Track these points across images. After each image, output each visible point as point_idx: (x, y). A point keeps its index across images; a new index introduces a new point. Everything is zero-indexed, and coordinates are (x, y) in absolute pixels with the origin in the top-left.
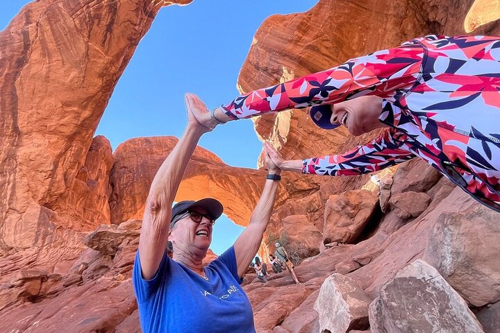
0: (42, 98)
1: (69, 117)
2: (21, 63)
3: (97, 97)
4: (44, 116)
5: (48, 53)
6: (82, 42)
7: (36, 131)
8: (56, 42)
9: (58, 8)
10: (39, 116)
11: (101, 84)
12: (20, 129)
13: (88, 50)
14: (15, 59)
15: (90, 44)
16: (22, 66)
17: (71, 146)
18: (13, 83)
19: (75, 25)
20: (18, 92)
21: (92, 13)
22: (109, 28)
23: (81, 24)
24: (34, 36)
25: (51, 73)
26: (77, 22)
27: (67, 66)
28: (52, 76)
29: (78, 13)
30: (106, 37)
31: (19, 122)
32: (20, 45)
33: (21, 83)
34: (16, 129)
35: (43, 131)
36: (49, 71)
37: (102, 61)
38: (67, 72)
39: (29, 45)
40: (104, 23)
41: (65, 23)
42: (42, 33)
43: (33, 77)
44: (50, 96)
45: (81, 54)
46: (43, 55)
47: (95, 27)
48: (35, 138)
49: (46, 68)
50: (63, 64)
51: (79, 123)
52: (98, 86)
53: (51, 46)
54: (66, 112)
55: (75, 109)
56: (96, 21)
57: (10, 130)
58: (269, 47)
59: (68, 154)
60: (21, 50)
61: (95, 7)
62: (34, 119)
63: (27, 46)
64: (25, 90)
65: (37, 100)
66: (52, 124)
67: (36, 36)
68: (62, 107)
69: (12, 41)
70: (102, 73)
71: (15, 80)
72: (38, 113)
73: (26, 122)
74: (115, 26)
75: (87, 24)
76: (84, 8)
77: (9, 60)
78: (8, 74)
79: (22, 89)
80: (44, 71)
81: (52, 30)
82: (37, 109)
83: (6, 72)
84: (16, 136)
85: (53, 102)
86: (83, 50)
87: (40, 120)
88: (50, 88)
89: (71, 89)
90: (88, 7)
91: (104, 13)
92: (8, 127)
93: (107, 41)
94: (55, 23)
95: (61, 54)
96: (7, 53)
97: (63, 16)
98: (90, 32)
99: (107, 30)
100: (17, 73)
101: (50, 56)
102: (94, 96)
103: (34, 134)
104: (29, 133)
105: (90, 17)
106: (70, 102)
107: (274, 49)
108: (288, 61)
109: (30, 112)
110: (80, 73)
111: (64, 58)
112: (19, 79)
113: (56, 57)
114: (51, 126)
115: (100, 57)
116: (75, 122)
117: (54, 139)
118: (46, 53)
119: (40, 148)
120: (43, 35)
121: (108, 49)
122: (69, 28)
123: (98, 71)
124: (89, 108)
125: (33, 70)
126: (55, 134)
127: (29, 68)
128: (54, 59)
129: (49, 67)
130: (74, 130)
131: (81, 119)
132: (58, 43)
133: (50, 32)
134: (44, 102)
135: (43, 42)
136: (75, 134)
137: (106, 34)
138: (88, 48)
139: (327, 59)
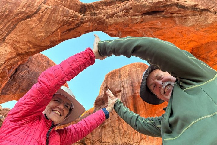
0: (23, 34)
1: (26, 47)
2: (28, 17)
3: (42, 47)
4: (18, 41)
5: (41, 21)
6: (56, 27)
7: (10, 44)
8: (47, 20)
9: (60, 9)
10: (16, 40)
11: (48, 44)
12: (5, 40)
13: (56, 31)
14: (27, 15)
15: (58, 30)
16: (28, 18)
17: (16, 57)
18: (19, 22)
19: (59, 20)
20: (17, 26)
21: (69, 21)
22: (70, 30)
23: (62, 21)
24: (42, 11)
25: (35, 28)
26: (61, 20)
27: (43, 30)
28: (34, 30)
29: (64, 17)
30: (66, 31)
31: (8, 37)
32: (34, 11)
33: (21, 24)
34: (4, 38)
35: (12, 46)
36: (35, 27)
37: (57, 38)
38: (41, 32)
39: (37, 13)
40: (70, 27)
41: (56, 16)
42: (46, 13)
43: (28, 25)
44: (27, 35)
45: (52, 30)
46: (38, 20)
47: (65, 26)
48: (7, 46)
49: (35, 25)
50: (42, 28)
51: (27, 51)
52: (47, 44)
53: (44, 20)
54: (26, 44)
55: (31, 46)
56: (68, 25)
57: (2, 38)
58: (131, 76)
59: (13, 60)
60: (33, 13)
61: (72, 20)
62: (13, 39)
63: (36, 13)
64: (21, 27)
65: (21, 34)
66: (18, 45)
67: (42, 12)
68: (27, 42)
69: (33, 7)
70: (53, 42)
71: (20, 21)
72: (17, 38)
73: (10, 39)
74: (73, 30)
75: (64, 23)
76: (68, 18)
77: (25, 14)
78: (20, 18)
79: (20, 26)
80: (33, 26)
81: (50, 15)
82: (18, 37)
83: (20, 17)
84: (2, 41)
85: (26, 38)
86: (54, 30)
87: (15, 41)
88: (29, 33)
89: (36, 39)
90: (70, 18)
91: (73, 24)
92: (2, 35)
93: (65, 33)
94: (53, 13)
95: (45, 25)
96: (27, 10)
97: (58, 13)
98: (62, 26)
99: (69, 30)
100: (23, 20)
101: (40, 22)
102: (41, 46)
103: (8, 45)
104: (7, 43)
105: (67, 22)
106: (32, 42)
107: (132, 78)
108: (131, 89)
109: (15, 36)
110: (45, 36)
111: (45, 27)
112: (22, 22)
113: (42, 24)
114: (16, 46)
115: (57, 36)
116: (26, 50)
117: (13, 51)
118: (40, 20)
119: (6, 52)
120: (45, 14)
121: (63, 35)
122: (56, 19)
123: (52, 40)
124: (36, 49)
125: (30, 23)
126: (15, 49)
127: (29, 21)
128: (41, 24)
129: (36, 26)
130: (23, 53)
131: (29, 51)
132: (48, 21)
133: (48, 15)
134: (22, 36)
135: (43, 16)
136: (22, 54)
137: (68, 31)
138: (56, 30)
139: (144, 105)
